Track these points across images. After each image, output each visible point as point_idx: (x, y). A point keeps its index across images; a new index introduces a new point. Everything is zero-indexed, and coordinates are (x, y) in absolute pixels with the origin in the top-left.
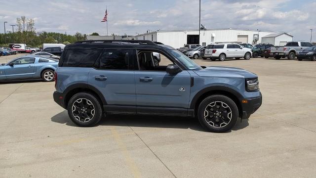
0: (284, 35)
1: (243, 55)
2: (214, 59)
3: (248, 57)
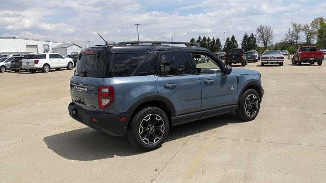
0: (74, 46)
1: (66, 65)
2: (33, 71)
3: (71, 66)
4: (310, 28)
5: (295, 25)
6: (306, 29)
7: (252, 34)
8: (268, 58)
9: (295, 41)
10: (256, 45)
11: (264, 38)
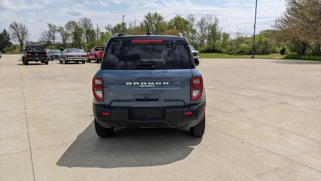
4: (65, 30)
5: (50, 26)
6: (61, 30)
7: (5, 30)
8: (73, 56)
9: (52, 41)
10: (11, 43)
11: (18, 36)
